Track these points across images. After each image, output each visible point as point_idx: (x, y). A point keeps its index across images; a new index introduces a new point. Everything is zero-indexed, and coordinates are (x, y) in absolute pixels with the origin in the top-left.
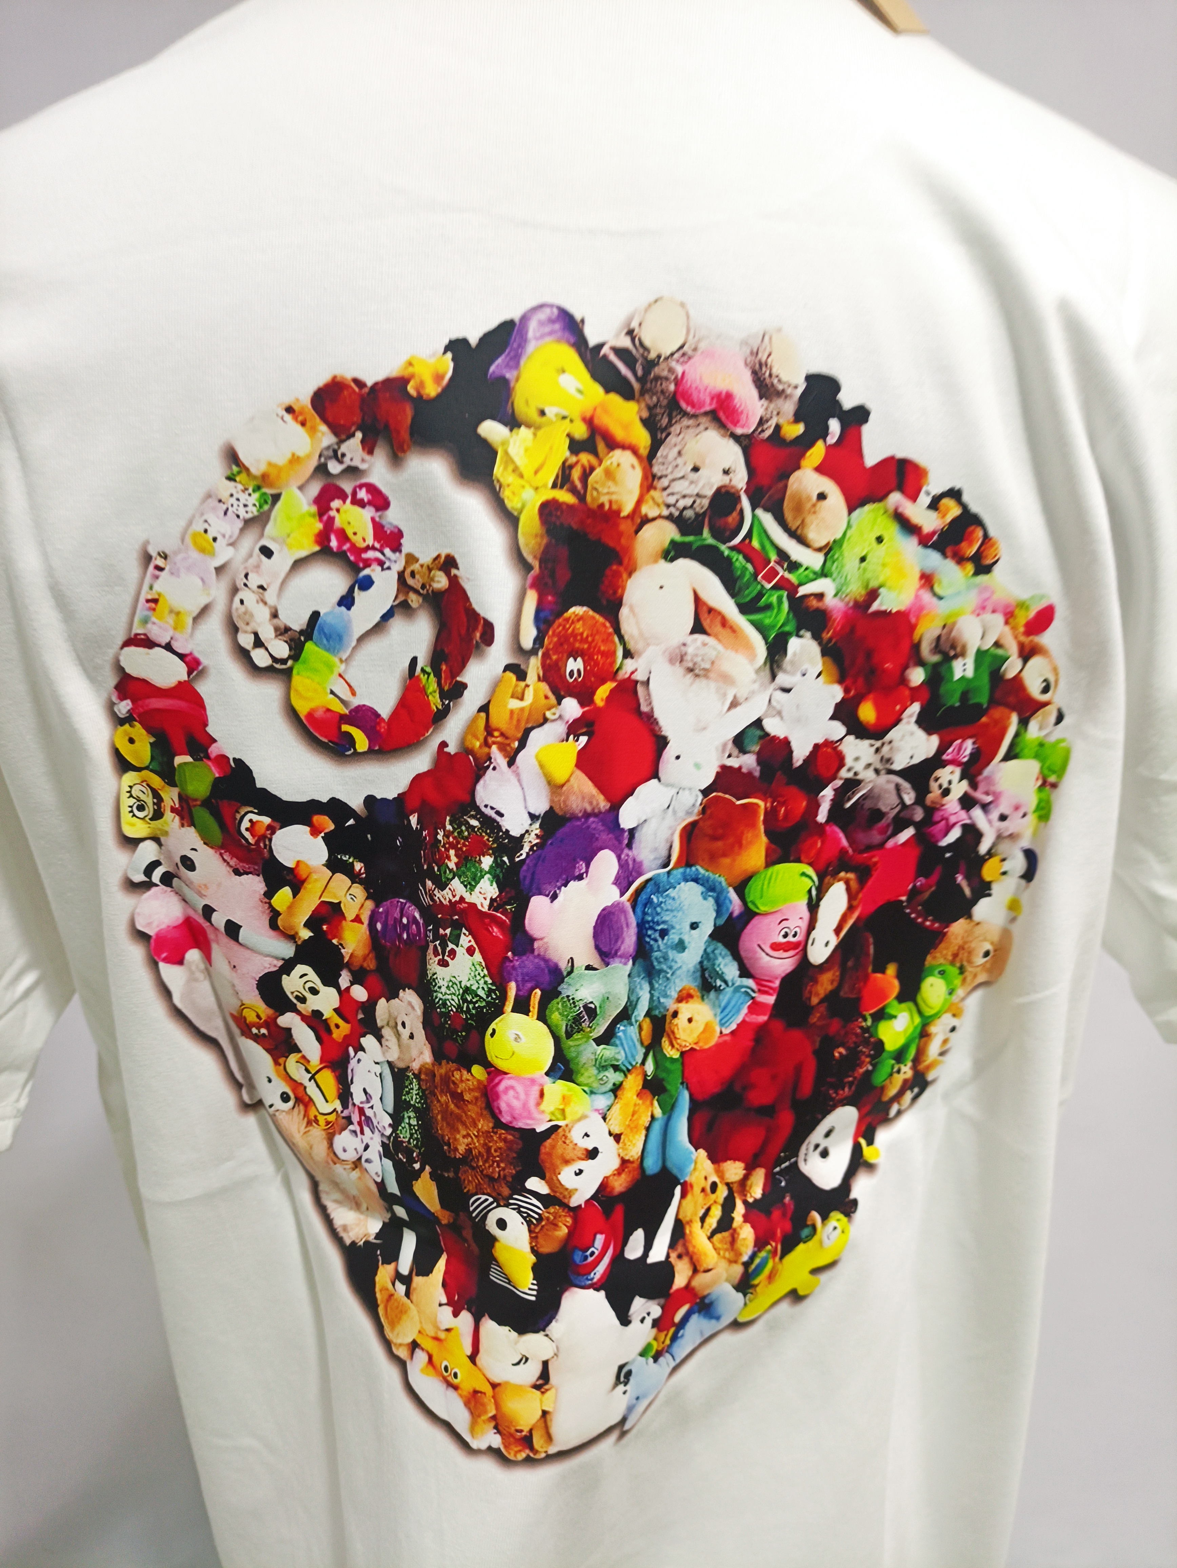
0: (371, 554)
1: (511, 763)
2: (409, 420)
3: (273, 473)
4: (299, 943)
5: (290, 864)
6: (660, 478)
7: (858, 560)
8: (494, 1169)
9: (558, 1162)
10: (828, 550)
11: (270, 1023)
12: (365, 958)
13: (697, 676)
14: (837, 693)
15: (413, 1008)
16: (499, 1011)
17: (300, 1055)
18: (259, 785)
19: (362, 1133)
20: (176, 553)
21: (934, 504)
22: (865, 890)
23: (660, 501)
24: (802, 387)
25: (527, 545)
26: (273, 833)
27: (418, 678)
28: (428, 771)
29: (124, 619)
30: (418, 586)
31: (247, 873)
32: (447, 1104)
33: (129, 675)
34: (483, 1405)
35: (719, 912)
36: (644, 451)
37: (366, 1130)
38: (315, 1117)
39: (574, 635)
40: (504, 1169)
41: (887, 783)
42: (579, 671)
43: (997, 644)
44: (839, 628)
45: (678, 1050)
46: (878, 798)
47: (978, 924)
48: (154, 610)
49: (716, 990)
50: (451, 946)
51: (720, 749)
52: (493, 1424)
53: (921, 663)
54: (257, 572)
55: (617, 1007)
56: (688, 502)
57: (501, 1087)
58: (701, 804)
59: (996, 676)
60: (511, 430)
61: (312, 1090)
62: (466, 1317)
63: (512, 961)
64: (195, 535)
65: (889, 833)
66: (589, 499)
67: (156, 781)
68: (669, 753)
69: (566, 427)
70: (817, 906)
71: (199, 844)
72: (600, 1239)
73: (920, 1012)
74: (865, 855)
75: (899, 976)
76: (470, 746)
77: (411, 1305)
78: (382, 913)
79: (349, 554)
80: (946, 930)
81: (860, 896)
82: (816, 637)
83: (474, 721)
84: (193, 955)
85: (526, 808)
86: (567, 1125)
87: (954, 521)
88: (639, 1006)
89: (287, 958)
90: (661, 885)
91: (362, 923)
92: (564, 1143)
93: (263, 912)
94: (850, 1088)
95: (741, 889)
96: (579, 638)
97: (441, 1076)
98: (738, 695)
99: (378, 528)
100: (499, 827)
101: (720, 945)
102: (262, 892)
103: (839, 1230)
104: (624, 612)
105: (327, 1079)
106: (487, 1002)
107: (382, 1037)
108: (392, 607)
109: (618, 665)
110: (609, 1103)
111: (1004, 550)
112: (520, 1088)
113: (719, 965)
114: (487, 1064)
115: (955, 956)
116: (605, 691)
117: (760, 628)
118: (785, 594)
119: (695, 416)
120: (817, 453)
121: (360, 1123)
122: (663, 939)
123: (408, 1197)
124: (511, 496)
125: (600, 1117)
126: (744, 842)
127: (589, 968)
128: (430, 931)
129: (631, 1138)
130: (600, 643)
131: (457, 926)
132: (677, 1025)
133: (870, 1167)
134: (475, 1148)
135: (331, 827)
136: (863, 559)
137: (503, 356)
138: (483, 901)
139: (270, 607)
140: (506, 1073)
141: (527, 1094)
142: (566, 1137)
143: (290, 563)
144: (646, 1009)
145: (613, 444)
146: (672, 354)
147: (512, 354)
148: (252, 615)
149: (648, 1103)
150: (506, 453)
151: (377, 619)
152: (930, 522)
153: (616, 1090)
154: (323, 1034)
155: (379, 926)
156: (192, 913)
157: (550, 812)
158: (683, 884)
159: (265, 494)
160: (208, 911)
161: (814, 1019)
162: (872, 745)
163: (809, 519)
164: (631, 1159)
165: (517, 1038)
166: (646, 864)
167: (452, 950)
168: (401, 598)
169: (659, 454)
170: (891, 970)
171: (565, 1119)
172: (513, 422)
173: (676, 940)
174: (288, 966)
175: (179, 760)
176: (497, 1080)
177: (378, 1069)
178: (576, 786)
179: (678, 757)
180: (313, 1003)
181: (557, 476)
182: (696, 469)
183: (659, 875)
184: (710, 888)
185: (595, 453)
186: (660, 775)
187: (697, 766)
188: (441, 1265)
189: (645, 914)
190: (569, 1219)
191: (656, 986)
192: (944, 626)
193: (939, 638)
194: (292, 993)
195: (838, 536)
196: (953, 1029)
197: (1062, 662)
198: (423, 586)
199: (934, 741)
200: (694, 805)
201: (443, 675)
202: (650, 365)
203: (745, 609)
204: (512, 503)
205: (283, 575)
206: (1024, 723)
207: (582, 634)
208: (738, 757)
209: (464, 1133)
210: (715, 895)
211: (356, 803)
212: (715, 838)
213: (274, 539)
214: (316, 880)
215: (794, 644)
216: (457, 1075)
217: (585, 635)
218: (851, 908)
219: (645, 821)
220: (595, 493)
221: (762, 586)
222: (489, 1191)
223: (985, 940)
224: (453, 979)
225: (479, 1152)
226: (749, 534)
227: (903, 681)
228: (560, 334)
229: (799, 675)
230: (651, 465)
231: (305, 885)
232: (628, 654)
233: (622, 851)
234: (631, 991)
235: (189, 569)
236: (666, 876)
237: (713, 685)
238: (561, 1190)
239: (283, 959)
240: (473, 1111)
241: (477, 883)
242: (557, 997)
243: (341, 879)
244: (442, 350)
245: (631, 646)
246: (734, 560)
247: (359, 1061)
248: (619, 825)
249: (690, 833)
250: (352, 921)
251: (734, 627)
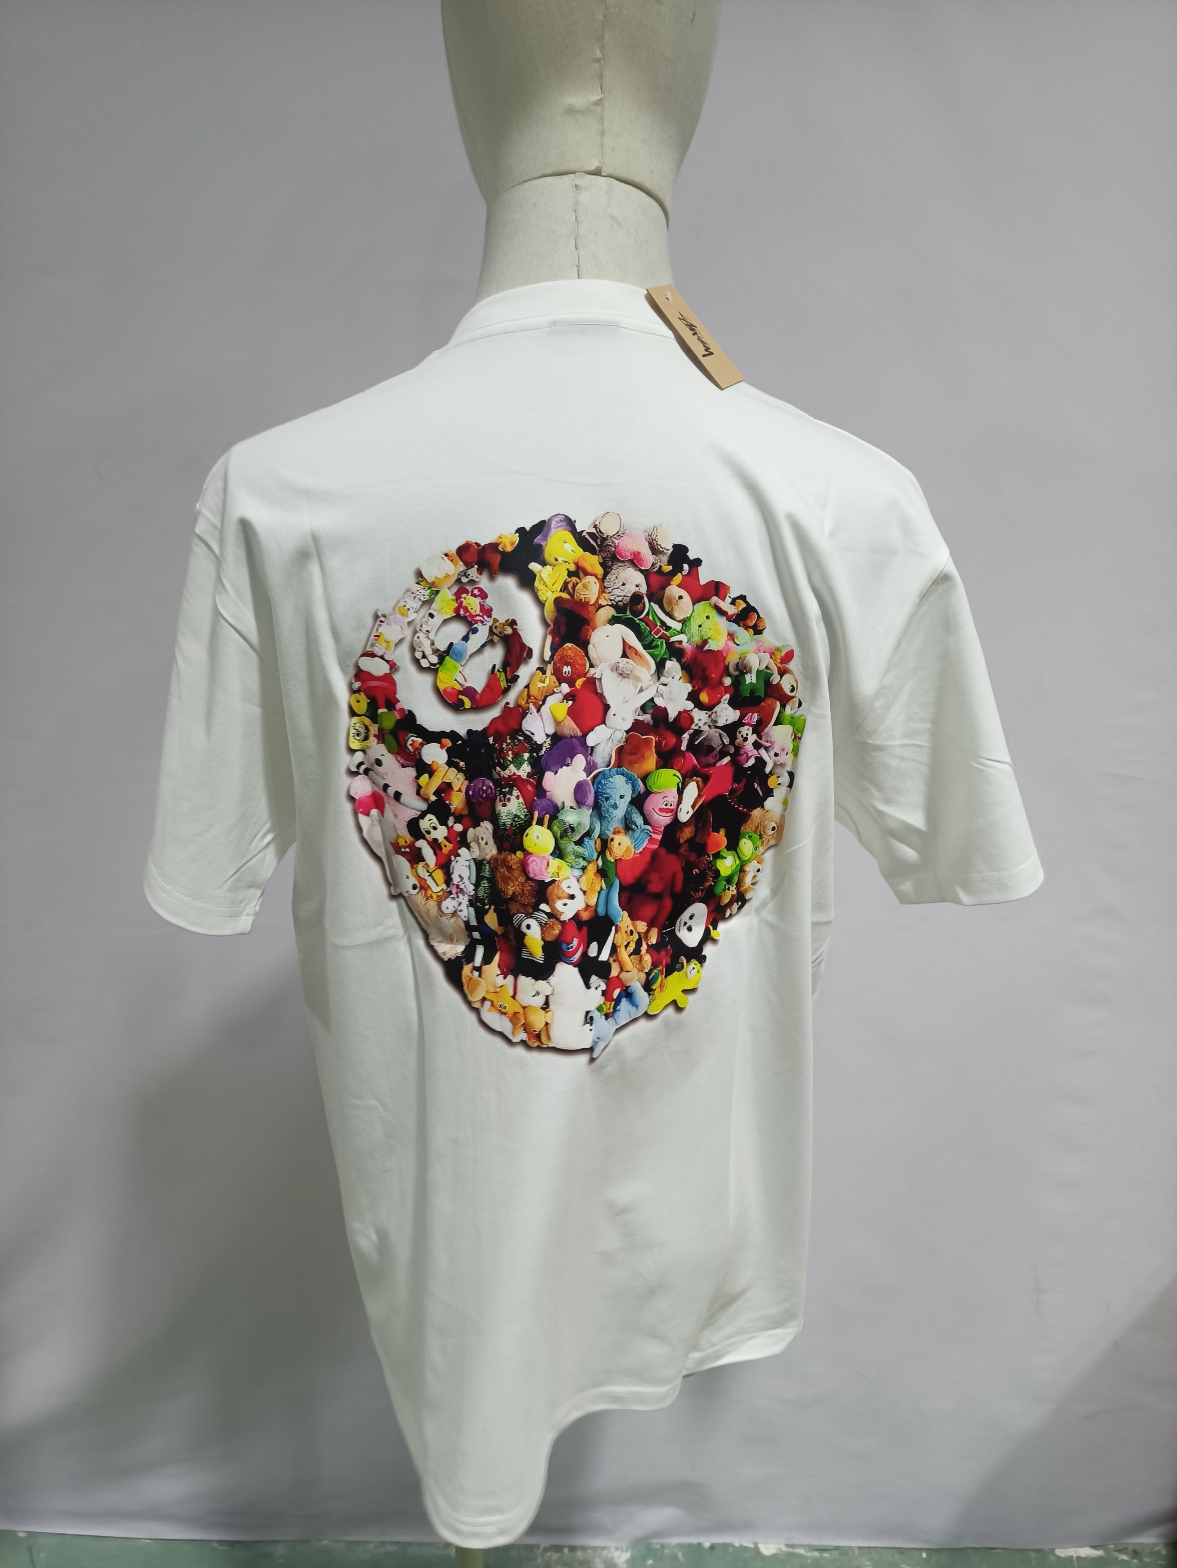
0: (478, 618)
1: (538, 711)
2: (499, 561)
3: (437, 581)
4: (430, 803)
5: (429, 762)
6: (607, 588)
7: (698, 627)
8: (525, 900)
9: (555, 898)
10: (684, 622)
11: (411, 846)
12: (462, 810)
13: (624, 677)
14: (689, 688)
15: (488, 830)
16: (530, 825)
17: (424, 863)
18: (418, 723)
19: (458, 897)
20: (390, 615)
21: (733, 602)
22: (707, 787)
23: (607, 598)
24: (671, 550)
25: (548, 616)
26: (422, 747)
27: (496, 674)
28: (499, 716)
29: (363, 644)
30: (498, 633)
31: (408, 767)
32: (504, 872)
33: (361, 670)
34: (519, 1019)
35: (633, 791)
36: (600, 577)
37: (460, 895)
38: (431, 895)
39: (567, 656)
40: (530, 900)
41: (714, 733)
42: (569, 671)
43: (767, 668)
44: (689, 657)
45: (613, 858)
46: (711, 740)
47: (768, 811)
48: (377, 640)
49: (632, 830)
50: (508, 796)
51: (634, 711)
52: (523, 1028)
53: (729, 675)
54: (427, 625)
55: (585, 830)
56: (620, 599)
57: (530, 861)
58: (625, 738)
59: (767, 683)
60: (543, 567)
61: (430, 882)
62: (510, 978)
63: (536, 801)
64: (400, 607)
65: (717, 758)
66: (575, 597)
67: (367, 721)
68: (611, 712)
69: (567, 566)
70: (682, 792)
71: (385, 752)
72: (575, 941)
73: (739, 858)
74: (706, 769)
75: (727, 835)
76: (520, 704)
77: (482, 980)
78: (472, 786)
79: (468, 618)
80: (750, 813)
81: (704, 790)
82: (679, 661)
83: (522, 692)
84: (374, 812)
85: (544, 731)
86: (560, 880)
87: (743, 609)
88: (595, 832)
89: (423, 810)
90: (606, 775)
91: (462, 792)
92: (558, 888)
93: (414, 786)
94: (702, 893)
95: (644, 779)
96: (569, 657)
97: (501, 860)
98: (643, 687)
99: (482, 607)
100: (532, 740)
101: (634, 807)
102: (415, 776)
103: (696, 970)
104: (590, 647)
105: (439, 875)
106: (525, 821)
107: (470, 847)
108: (486, 641)
109: (586, 671)
110: (581, 874)
111: (767, 623)
112: (538, 861)
113: (634, 818)
114: (523, 850)
115: (757, 828)
116: (580, 682)
117: (653, 656)
118: (664, 640)
119: (623, 561)
120: (678, 578)
121: (457, 893)
122: (607, 802)
123: (481, 925)
124: (542, 594)
125: (576, 880)
126: (645, 756)
127: (571, 807)
128: (498, 791)
129: (591, 895)
130: (578, 660)
131: (511, 787)
132: (613, 845)
133: (714, 941)
134: (517, 891)
135: (450, 744)
136: (700, 626)
137: (540, 535)
138: (524, 773)
139: (431, 640)
140: (532, 854)
141: (541, 864)
142: (559, 886)
143: (442, 621)
144: (599, 834)
145: (586, 573)
146: (614, 535)
147: (544, 534)
148: (422, 644)
149: (599, 880)
150: (541, 576)
151: (479, 647)
152: (731, 610)
153: (584, 869)
154: (438, 851)
155: (471, 793)
156: (376, 789)
157: (555, 734)
158: (616, 776)
159: (433, 590)
160: (386, 787)
161: (682, 850)
162: (707, 714)
163: (675, 607)
164: (591, 905)
165: (538, 837)
166: (599, 764)
167: (509, 798)
168: (490, 638)
169: (607, 578)
170: (722, 832)
171: (559, 877)
172: (544, 563)
173: (613, 803)
174: (423, 815)
175: (380, 711)
176: (528, 858)
177: (467, 864)
178: (567, 723)
179: (614, 715)
180: (434, 834)
181: (562, 587)
182: (624, 584)
183: (605, 770)
184: (630, 779)
185: (579, 578)
186: (606, 722)
187: (624, 719)
188: (497, 958)
189: (598, 788)
190: (559, 926)
191: (603, 824)
192: (740, 659)
193: (738, 664)
194: (424, 829)
195: (688, 615)
196: (758, 870)
197: (799, 678)
198: (500, 633)
199: (738, 713)
200: (622, 738)
201: (508, 672)
202: (604, 539)
203: (646, 647)
204: (542, 598)
205: (438, 626)
206: (783, 706)
207: (570, 656)
208: (642, 715)
209: (512, 885)
210: (632, 782)
211: (462, 732)
212: (632, 754)
213: (435, 610)
214: (441, 771)
215: (668, 664)
216: (509, 857)
217: (572, 656)
218: (699, 796)
219: (599, 744)
220: (578, 594)
221: (654, 637)
222: (523, 911)
223: (772, 820)
224: (509, 812)
225: (519, 893)
226: (648, 614)
227: (721, 683)
228: (565, 527)
229: (671, 678)
230: (604, 582)
231: (435, 773)
232: (592, 666)
233: (588, 756)
234: (591, 823)
235: (395, 622)
236: (608, 771)
237: (631, 681)
238: (557, 911)
239: (421, 811)
240: (516, 873)
241: (522, 765)
242: (556, 819)
243: (453, 771)
244: (514, 532)
245: (593, 662)
246: (641, 625)
247: (457, 862)
248: (586, 744)
249: (620, 751)
250: (457, 791)
251: (641, 655)
